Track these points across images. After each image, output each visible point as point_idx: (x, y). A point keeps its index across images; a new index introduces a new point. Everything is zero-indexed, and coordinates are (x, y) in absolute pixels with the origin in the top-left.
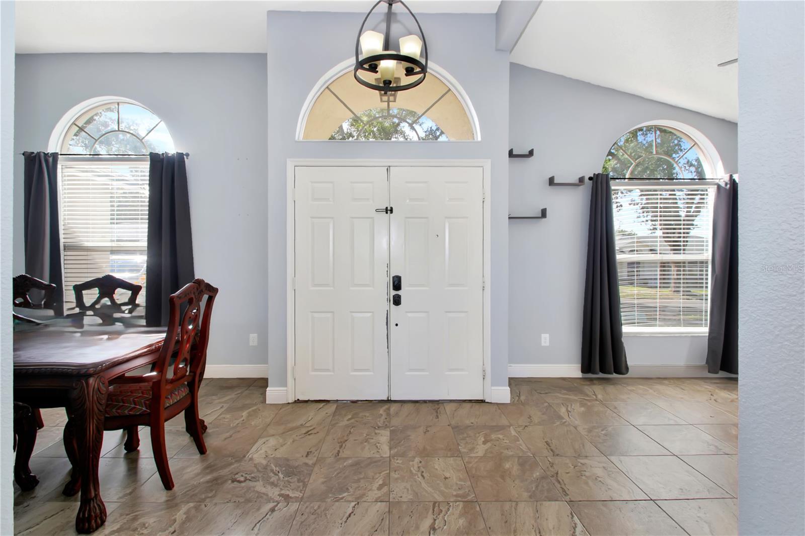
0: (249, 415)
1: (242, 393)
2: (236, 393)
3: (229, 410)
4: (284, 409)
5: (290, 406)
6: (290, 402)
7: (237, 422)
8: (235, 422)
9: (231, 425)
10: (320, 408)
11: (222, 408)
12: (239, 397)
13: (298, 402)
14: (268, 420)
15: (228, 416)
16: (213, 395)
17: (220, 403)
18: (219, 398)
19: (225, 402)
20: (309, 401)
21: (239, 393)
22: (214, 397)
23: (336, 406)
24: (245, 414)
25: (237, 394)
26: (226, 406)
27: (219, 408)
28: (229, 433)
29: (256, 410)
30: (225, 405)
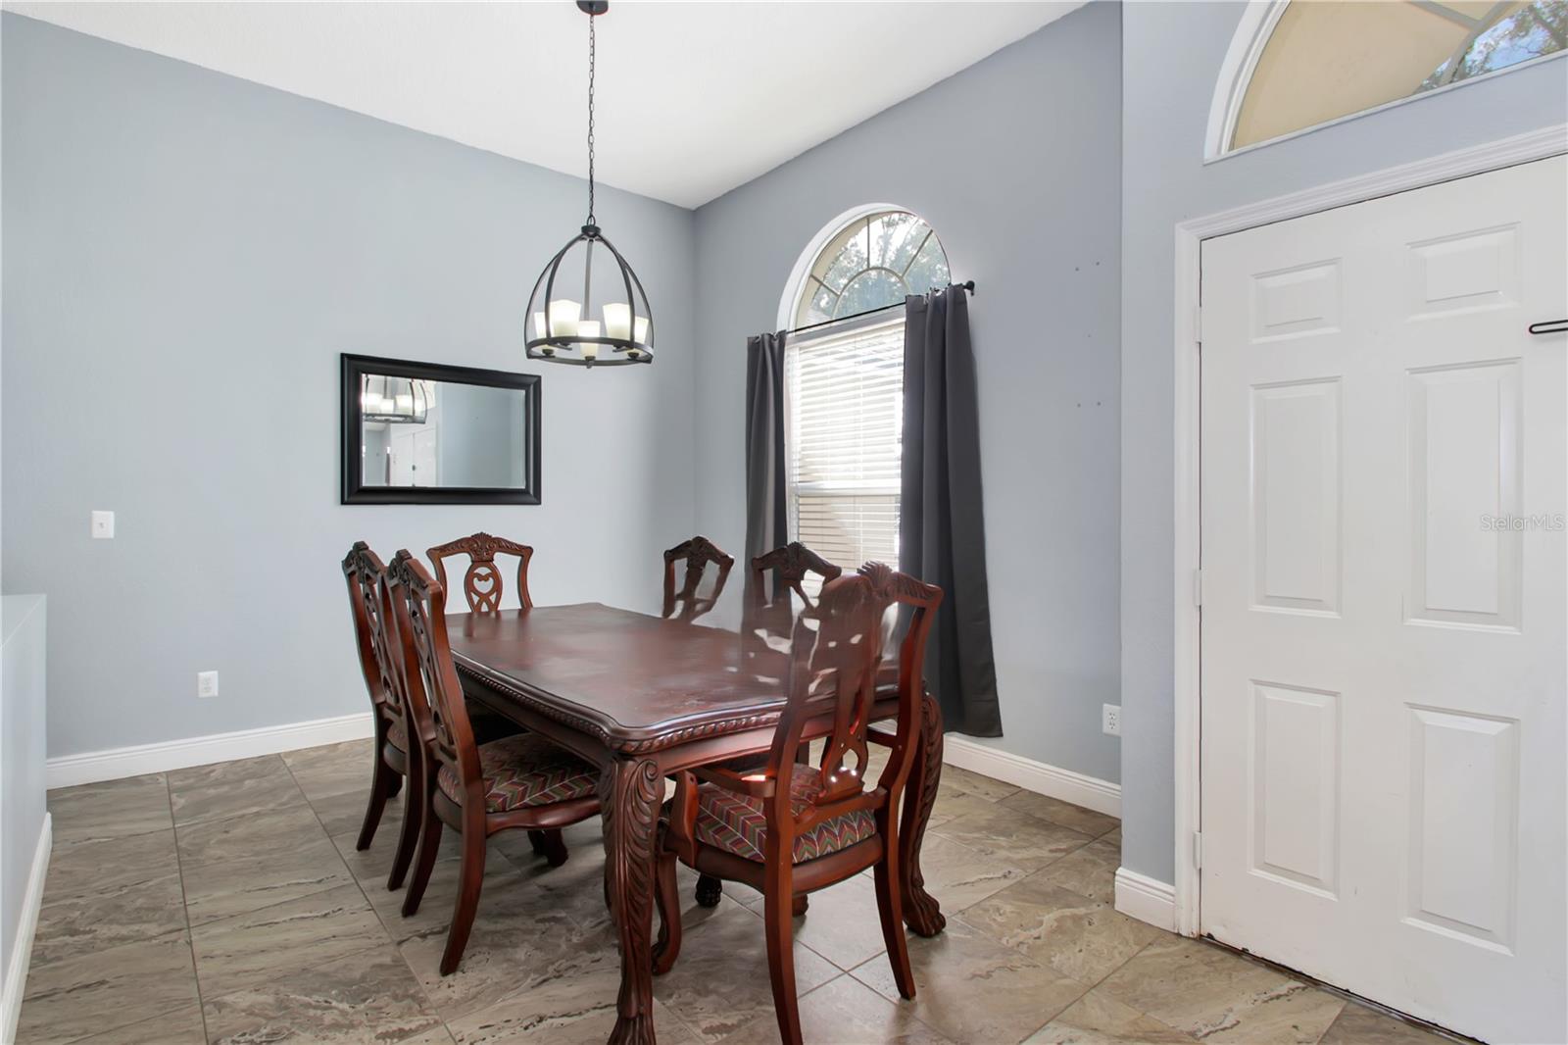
0: (1059, 929)
1: (1068, 851)
2: (1053, 847)
3: (1022, 892)
4: (1159, 950)
5: (1184, 944)
6: (1184, 934)
7: (1023, 935)
8: (1016, 936)
9: (1004, 941)
10: (1278, 997)
11: (1005, 876)
12: (1056, 860)
13: (1207, 940)
14: (1101, 969)
15: (1008, 908)
16: (1002, 833)
17: (1007, 860)
18: (1012, 848)
19: (1019, 863)
20: (1244, 951)
21: (1061, 850)
22: (1002, 841)
23: (1338, 1011)
24: (1050, 918)
25: (1056, 851)
26: (1018, 874)
27: (1000, 874)
28: (987, 962)
29: (1081, 918)
30: (1016, 871)
